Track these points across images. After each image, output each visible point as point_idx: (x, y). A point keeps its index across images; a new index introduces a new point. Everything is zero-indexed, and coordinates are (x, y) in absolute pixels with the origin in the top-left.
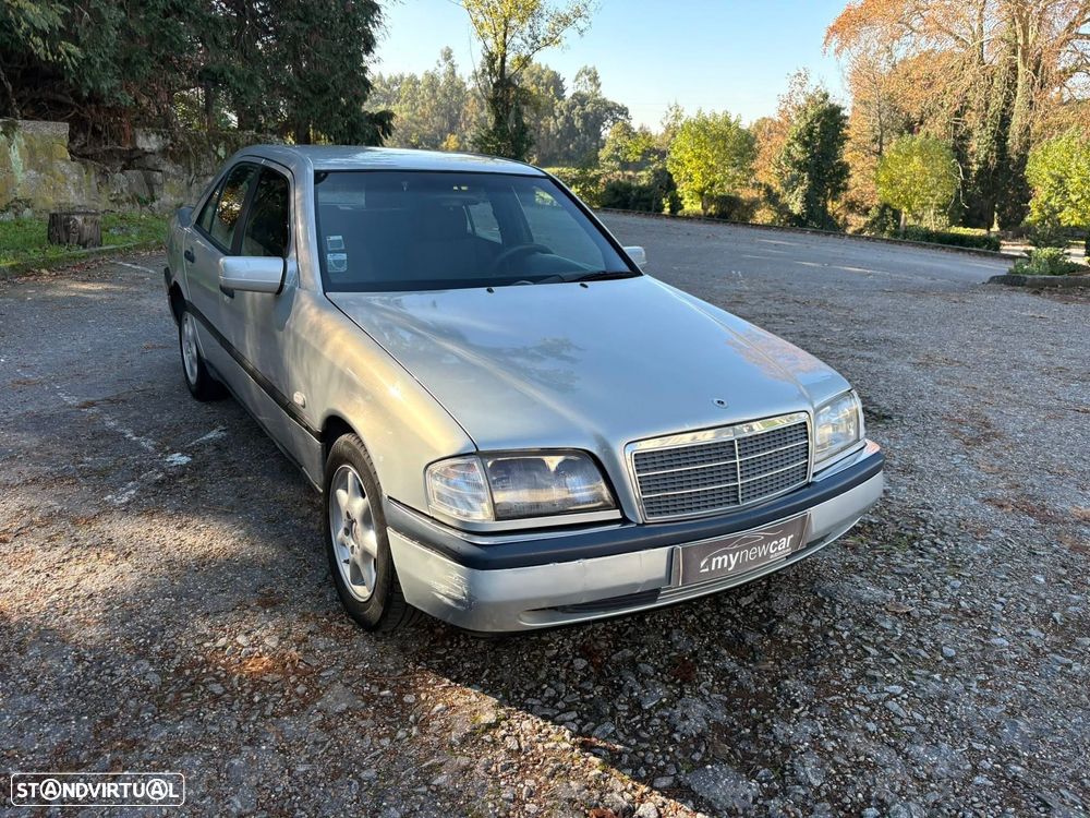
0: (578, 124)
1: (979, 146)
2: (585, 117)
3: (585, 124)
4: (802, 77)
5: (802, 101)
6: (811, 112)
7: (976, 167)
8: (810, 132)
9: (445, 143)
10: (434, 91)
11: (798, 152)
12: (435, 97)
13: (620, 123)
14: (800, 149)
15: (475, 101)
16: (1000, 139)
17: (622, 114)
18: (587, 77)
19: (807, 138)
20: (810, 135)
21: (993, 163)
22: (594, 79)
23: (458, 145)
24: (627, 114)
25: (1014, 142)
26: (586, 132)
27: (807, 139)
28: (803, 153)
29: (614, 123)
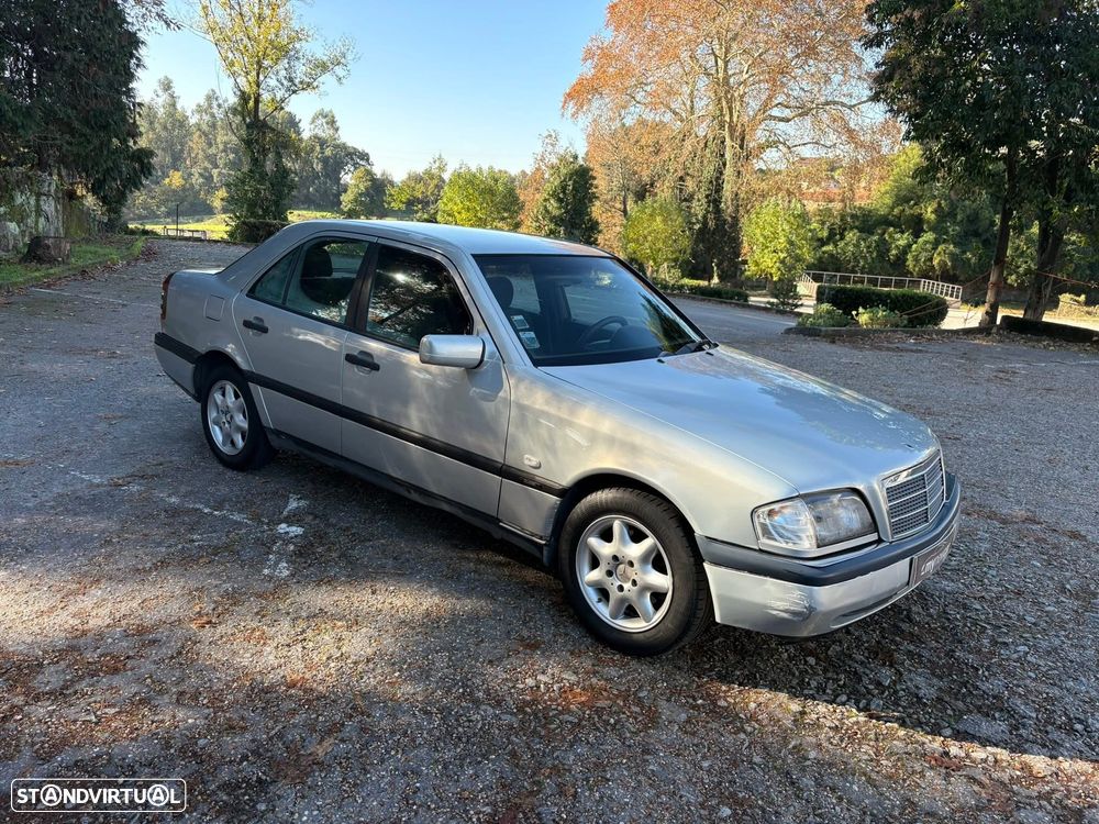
0: (318, 167)
1: (699, 208)
2: (325, 161)
3: (324, 168)
4: (552, 139)
5: (555, 161)
6: (564, 171)
7: (697, 227)
8: (564, 189)
9: (167, 180)
10: (151, 123)
11: (553, 205)
12: (154, 130)
13: (362, 169)
14: (555, 205)
15: (200, 137)
16: (714, 200)
17: (362, 159)
18: (324, 120)
19: (561, 196)
20: (564, 192)
21: (711, 224)
22: (332, 123)
23: (184, 182)
24: (368, 160)
25: (727, 205)
26: (327, 176)
27: (559, 195)
28: (559, 208)
29: (356, 168)
